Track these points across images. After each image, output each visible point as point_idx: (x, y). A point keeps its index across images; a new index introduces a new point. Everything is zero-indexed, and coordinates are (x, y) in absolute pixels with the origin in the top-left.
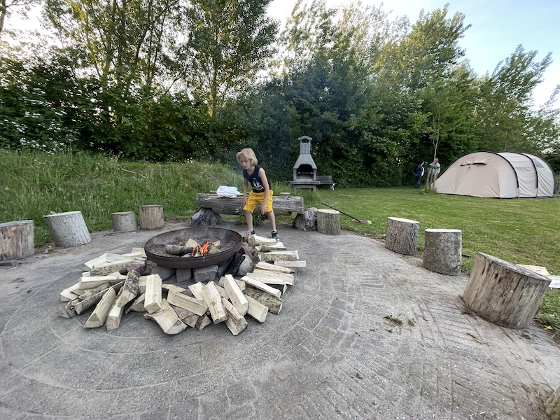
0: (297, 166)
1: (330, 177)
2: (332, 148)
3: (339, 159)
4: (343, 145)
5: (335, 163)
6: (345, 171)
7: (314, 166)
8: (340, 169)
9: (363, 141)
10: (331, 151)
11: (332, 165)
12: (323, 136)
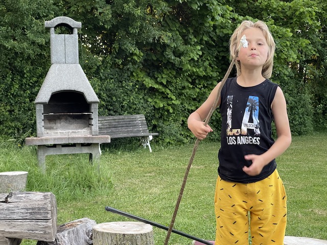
0: (44, 95)
1: (140, 118)
2: (139, 45)
3: (161, 72)
4: (166, 37)
5: (149, 83)
6: (177, 102)
7: (91, 96)
8: (165, 97)
9: (215, 27)
10: (137, 52)
11: (143, 87)
12: (116, 15)
